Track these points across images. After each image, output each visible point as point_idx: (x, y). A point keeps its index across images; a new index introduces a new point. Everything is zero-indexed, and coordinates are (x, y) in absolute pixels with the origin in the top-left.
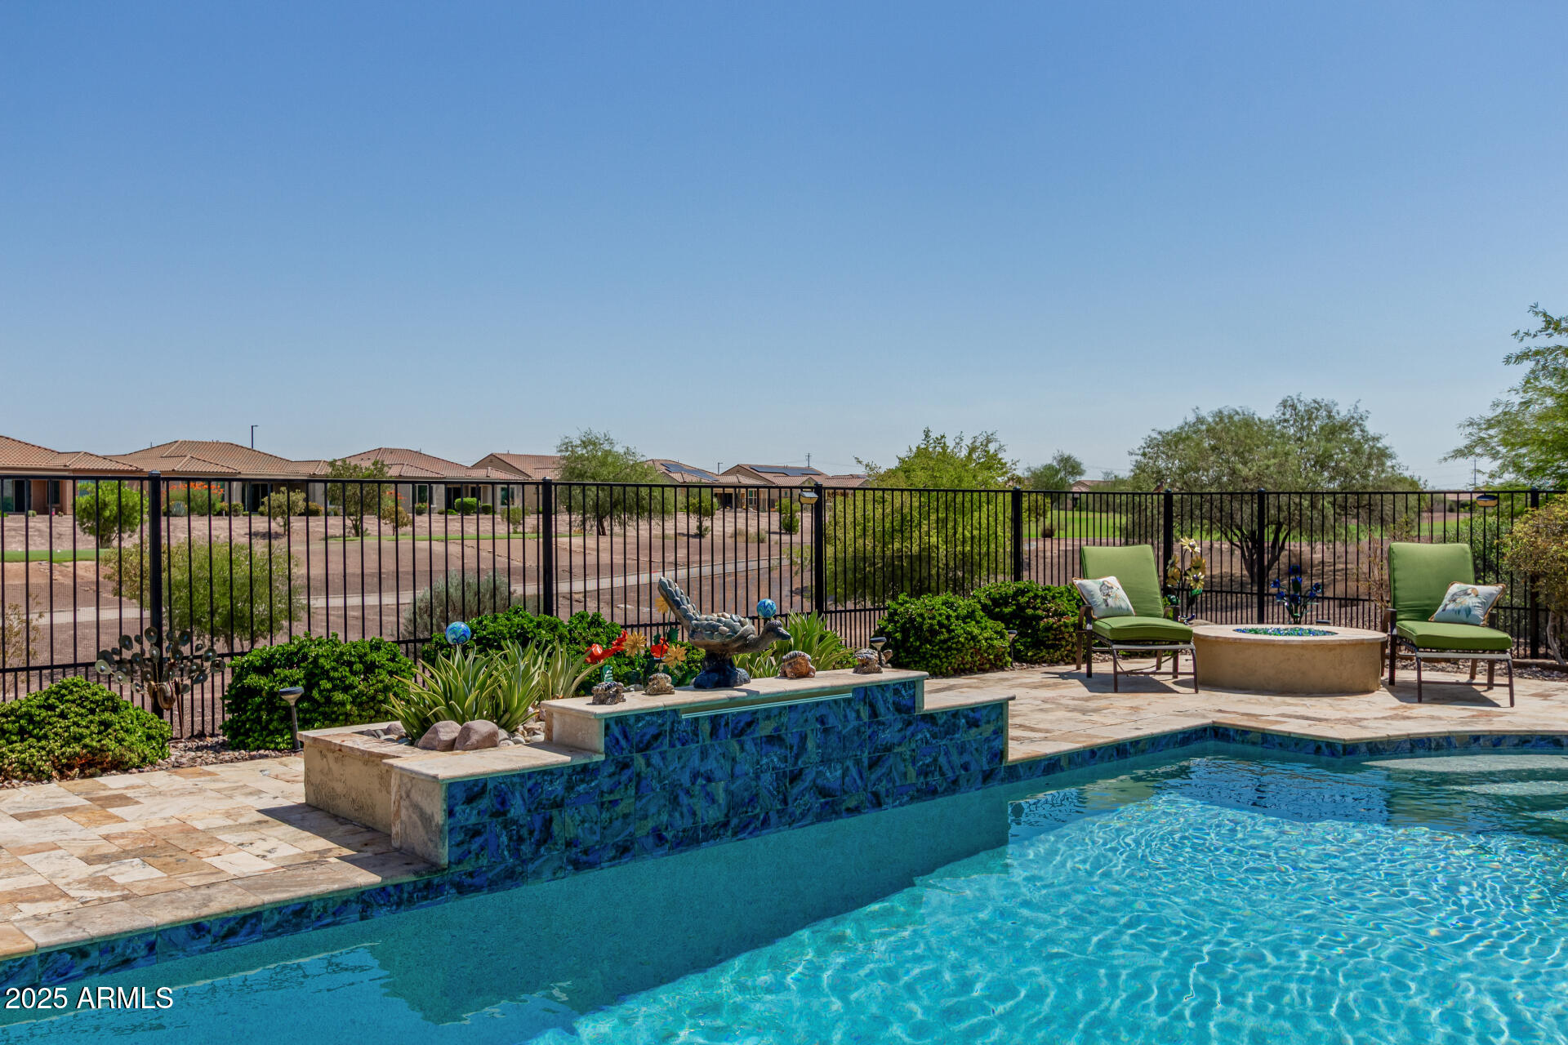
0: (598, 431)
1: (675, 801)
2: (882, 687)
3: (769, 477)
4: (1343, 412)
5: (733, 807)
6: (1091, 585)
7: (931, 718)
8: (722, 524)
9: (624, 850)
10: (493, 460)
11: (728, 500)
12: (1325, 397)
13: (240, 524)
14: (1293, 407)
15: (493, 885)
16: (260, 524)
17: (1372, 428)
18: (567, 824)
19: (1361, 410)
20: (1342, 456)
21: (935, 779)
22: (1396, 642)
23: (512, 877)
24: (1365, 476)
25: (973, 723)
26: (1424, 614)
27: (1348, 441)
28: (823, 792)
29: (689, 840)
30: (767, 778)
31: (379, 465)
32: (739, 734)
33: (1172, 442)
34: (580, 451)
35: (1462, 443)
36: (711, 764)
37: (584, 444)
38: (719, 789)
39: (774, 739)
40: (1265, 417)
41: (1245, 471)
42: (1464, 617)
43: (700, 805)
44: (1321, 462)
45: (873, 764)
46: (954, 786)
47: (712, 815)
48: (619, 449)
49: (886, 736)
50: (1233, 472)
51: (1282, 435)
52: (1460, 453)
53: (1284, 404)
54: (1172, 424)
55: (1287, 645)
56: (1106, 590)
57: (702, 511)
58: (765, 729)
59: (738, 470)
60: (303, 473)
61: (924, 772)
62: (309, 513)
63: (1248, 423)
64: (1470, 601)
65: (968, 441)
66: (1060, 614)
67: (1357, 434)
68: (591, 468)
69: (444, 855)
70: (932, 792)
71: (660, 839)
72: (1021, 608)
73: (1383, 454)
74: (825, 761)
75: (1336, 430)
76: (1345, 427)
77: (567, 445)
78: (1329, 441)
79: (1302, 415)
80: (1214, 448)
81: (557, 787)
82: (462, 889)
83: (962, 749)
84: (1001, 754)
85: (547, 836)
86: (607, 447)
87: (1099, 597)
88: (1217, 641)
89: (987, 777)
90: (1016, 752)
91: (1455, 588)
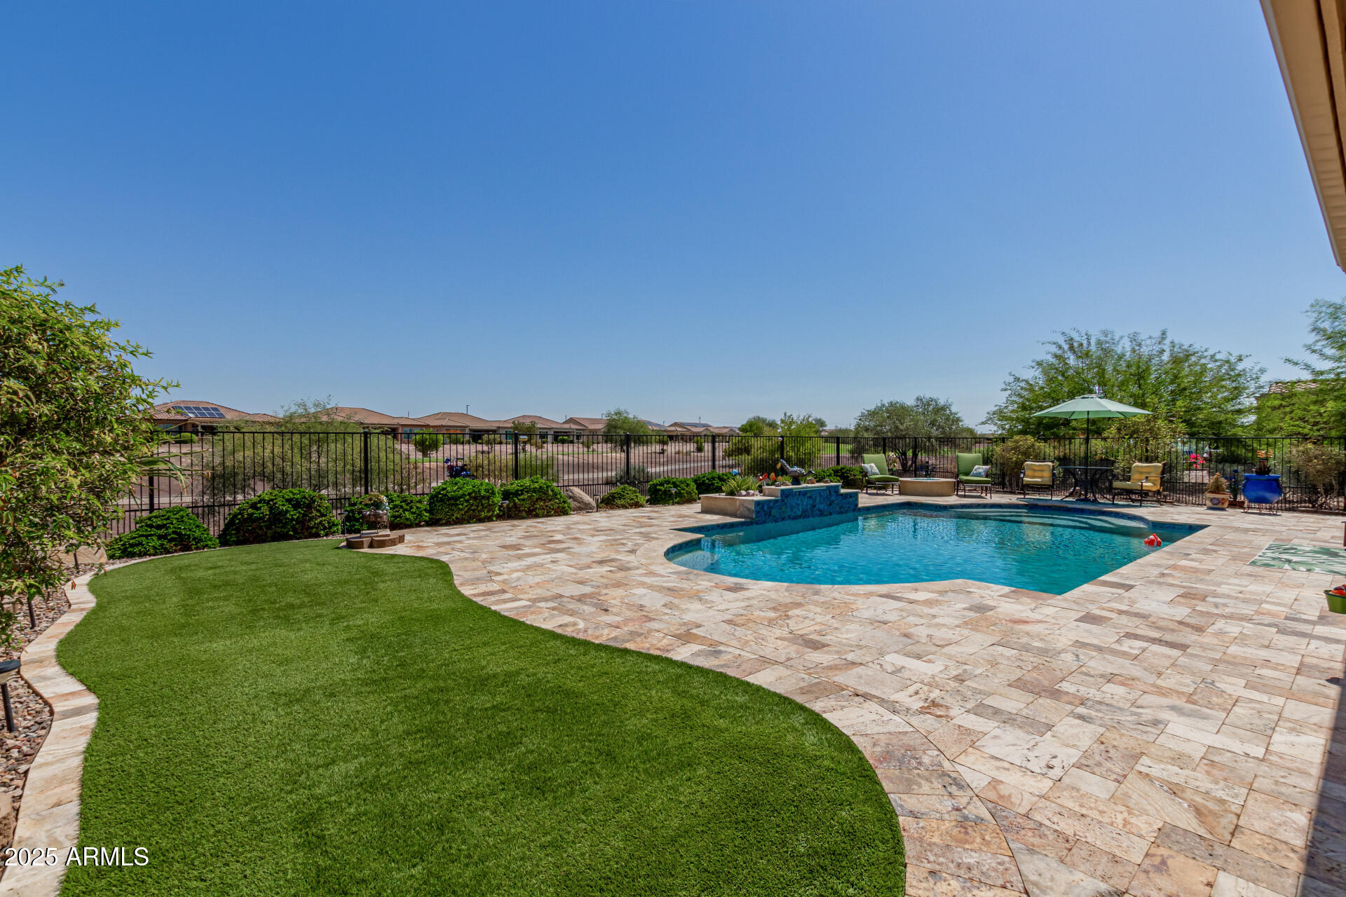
0: (622, 409)
1: (792, 510)
2: (832, 486)
3: (688, 427)
4: (942, 402)
5: (803, 512)
6: (867, 466)
7: (842, 495)
8: (672, 448)
9: (783, 519)
10: (571, 420)
11: (672, 438)
12: (934, 396)
13: (473, 447)
14: (921, 400)
15: (761, 524)
16: (479, 447)
17: (954, 409)
18: (774, 512)
19: (949, 402)
20: (941, 421)
21: (842, 510)
22: (959, 482)
23: (764, 522)
24: (950, 429)
25: (851, 497)
26: (967, 474)
27: (943, 415)
28: (820, 510)
29: (795, 518)
30: (809, 506)
31: (533, 424)
32: (804, 495)
33: (872, 414)
34: (614, 417)
35: (984, 420)
36: (799, 502)
37: (616, 414)
38: (800, 507)
39: (810, 497)
40: (909, 404)
41: (901, 427)
42: (979, 475)
43: (797, 510)
44: (933, 423)
45: (830, 504)
46: (847, 512)
47: (799, 513)
48: (631, 416)
49: (833, 498)
50: (897, 427)
51: (916, 412)
52: (983, 423)
53: (918, 399)
54: (872, 408)
55: (927, 482)
56: (871, 467)
57: (663, 443)
58: (809, 495)
59: (675, 424)
60: (494, 426)
61: (840, 508)
62: (501, 443)
63: (903, 408)
64: (981, 470)
65: (802, 418)
66: (855, 476)
67: (948, 412)
68: (619, 424)
69: (754, 516)
70: (842, 513)
71: (790, 518)
72: (843, 473)
73: (958, 420)
74: (820, 503)
75: (940, 410)
76: (943, 408)
77: (609, 414)
78: (936, 414)
79: (925, 403)
80: (888, 417)
81: (772, 504)
82: (757, 524)
83: (848, 503)
84: (857, 505)
85: (770, 515)
86: (625, 415)
87: (869, 469)
88: (906, 481)
89: (854, 510)
90: (860, 506)
91: (976, 467)
